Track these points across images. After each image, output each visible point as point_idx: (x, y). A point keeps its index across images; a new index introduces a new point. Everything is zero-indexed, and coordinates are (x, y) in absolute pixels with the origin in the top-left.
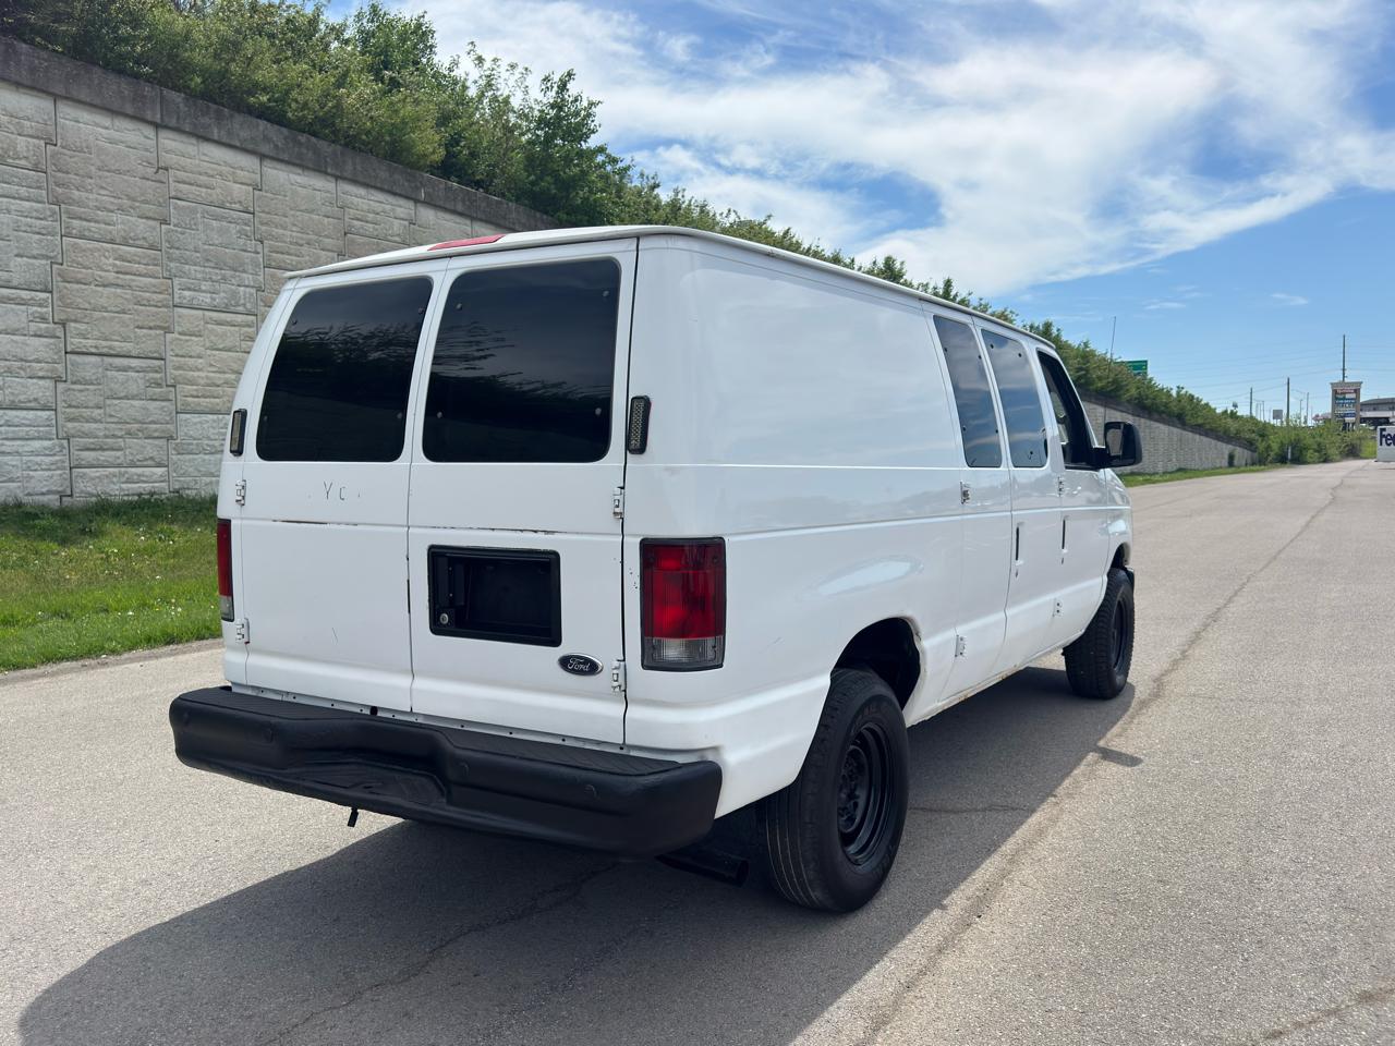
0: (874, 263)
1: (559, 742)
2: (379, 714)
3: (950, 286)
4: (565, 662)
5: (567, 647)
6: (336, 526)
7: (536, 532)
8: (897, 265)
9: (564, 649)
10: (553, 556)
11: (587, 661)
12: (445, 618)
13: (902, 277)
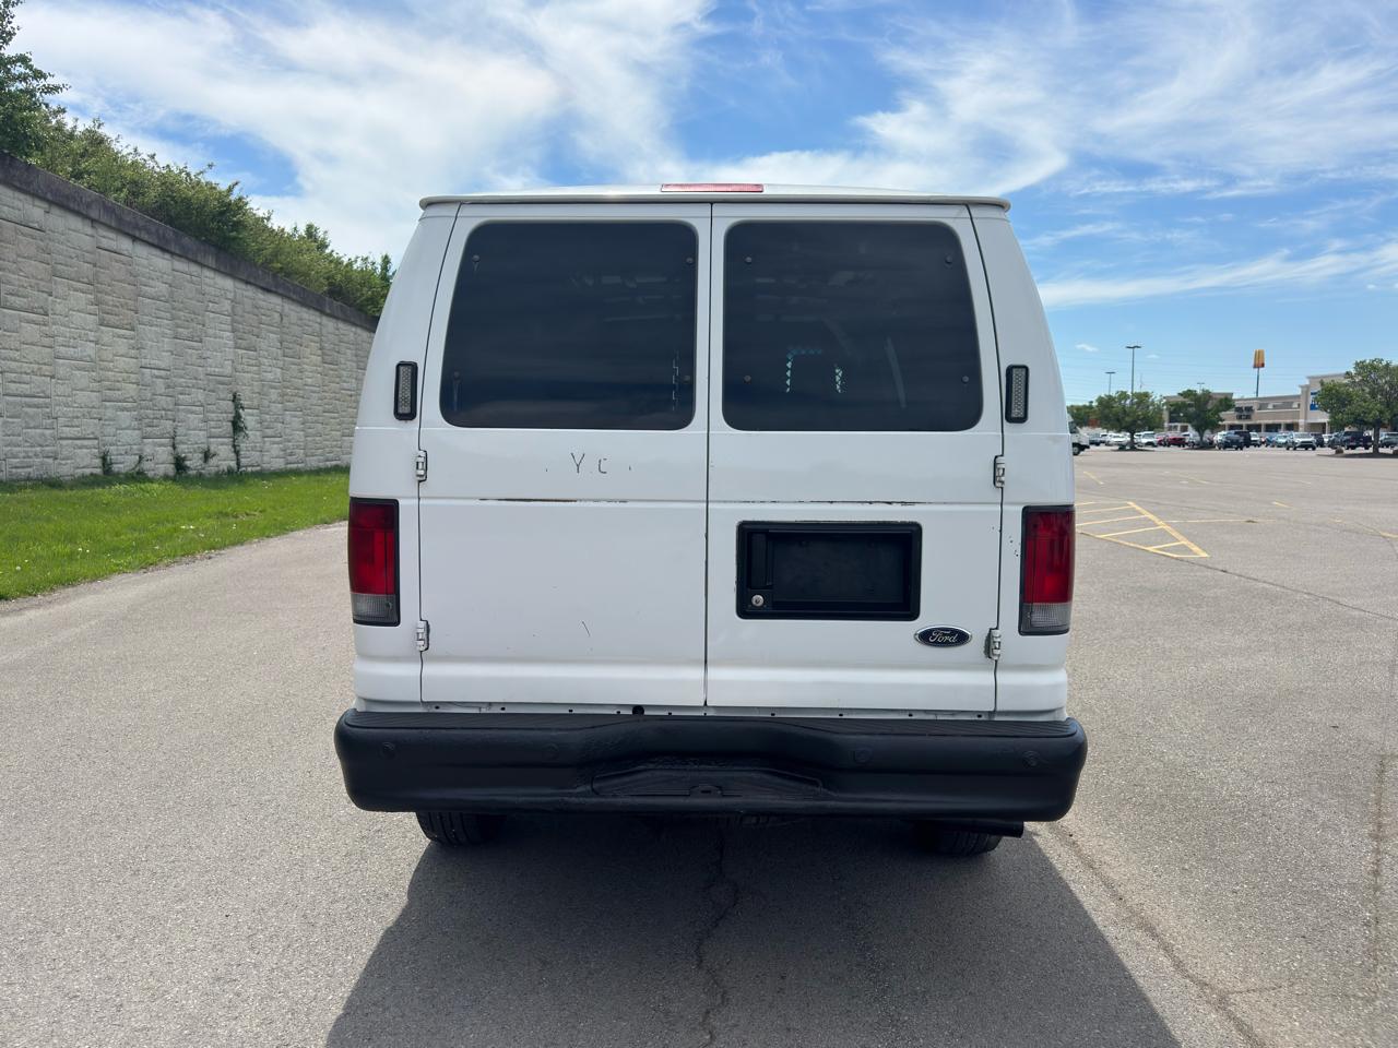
0: (295, 229)
1: (907, 717)
2: (646, 713)
3: (388, 262)
4: (926, 637)
5: (928, 619)
6: (592, 504)
7: (890, 503)
8: (320, 234)
9: (924, 622)
10: (914, 528)
11: (953, 632)
12: (758, 599)
13: (327, 247)
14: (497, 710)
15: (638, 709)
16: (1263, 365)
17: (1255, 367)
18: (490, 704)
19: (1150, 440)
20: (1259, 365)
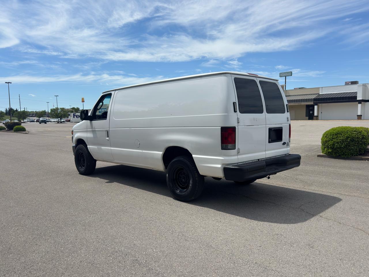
4: (283, 144)
7: (280, 124)
10: (282, 128)
12: (270, 140)
14: (245, 163)
15: (258, 160)
16: (84, 102)
17: (82, 102)
18: (244, 162)
19: (63, 120)
20: (83, 101)
